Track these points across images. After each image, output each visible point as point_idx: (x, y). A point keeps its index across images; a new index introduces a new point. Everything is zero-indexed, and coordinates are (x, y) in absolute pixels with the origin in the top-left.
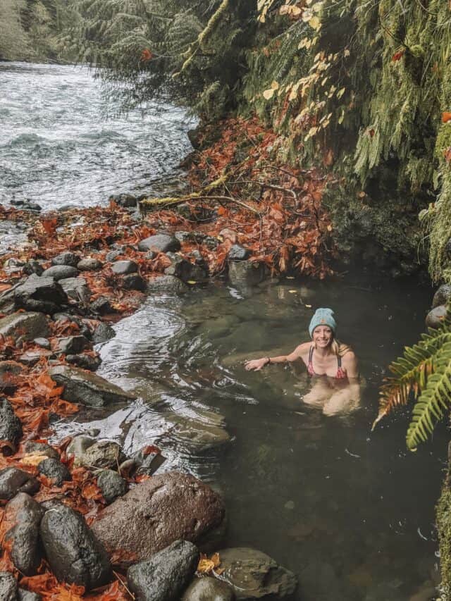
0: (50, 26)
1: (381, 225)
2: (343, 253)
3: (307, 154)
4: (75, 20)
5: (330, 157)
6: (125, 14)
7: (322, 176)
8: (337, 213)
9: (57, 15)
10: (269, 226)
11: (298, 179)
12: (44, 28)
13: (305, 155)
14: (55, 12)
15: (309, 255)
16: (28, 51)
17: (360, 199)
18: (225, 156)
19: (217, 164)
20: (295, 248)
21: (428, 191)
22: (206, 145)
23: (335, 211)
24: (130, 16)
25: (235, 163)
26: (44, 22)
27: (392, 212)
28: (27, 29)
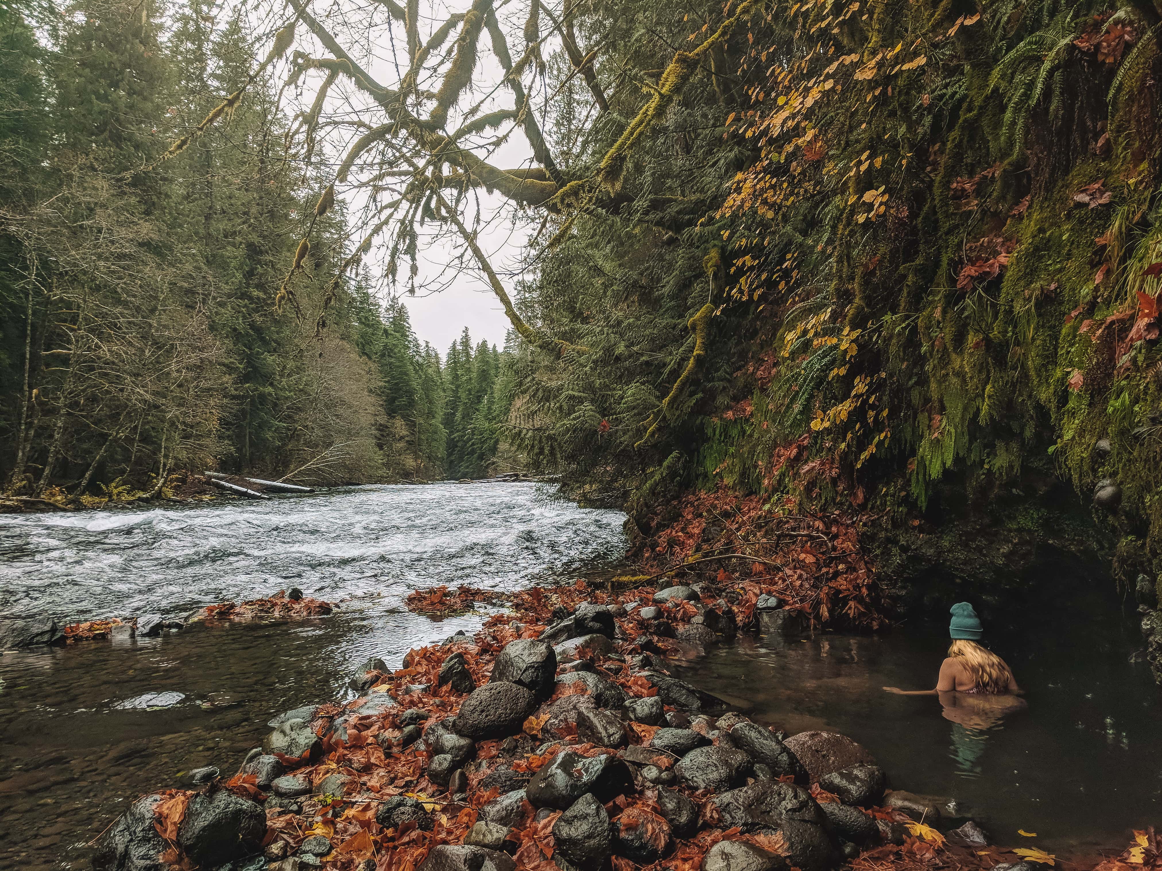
0: (407, 441)
1: (949, 551)
2: (896, 599)
3: (826, 499)
4: (436, 433)
5: (861, 495)
6: (570, 392)
7: (852, 518)
8: (882, 553)
9: (416, 429)
10: (796, 577)
11: (824, 523)
12: (401, 445)
13: (823, 501)
14: (415, 426)
15: (859, 599)
16: (380, 472)
17: (914, 528)
18: (691, 536)
19: (682, 545)
20: (839, 592)
21: (1014, 490)
22: (661, 527)
23: (878, 552)
24: (576, 394)
25: (706, 541)
26: (402, 438)
27: (960, 535)
28: (380, 447)
